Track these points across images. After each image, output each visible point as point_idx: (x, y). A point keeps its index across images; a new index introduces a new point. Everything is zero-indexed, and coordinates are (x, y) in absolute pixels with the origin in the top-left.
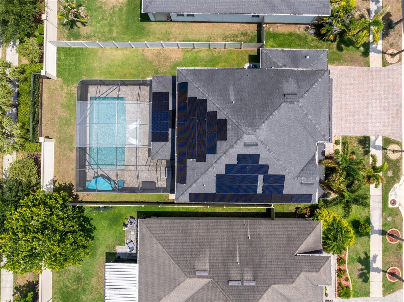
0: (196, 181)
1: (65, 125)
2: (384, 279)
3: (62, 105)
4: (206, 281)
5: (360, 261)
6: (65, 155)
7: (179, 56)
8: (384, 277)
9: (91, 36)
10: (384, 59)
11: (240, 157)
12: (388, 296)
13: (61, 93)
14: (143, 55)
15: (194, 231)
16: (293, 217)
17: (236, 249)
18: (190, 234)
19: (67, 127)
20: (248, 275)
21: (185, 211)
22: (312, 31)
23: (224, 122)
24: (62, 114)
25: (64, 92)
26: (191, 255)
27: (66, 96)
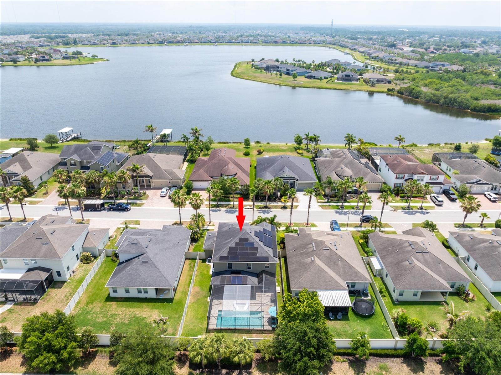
4: (315, 257)
11: (255, 236)
12: (317, 226)
18: (296, 269)
20: (311, 246)
22: (194, 244)
23: (241, 239)
26: (305, 265)
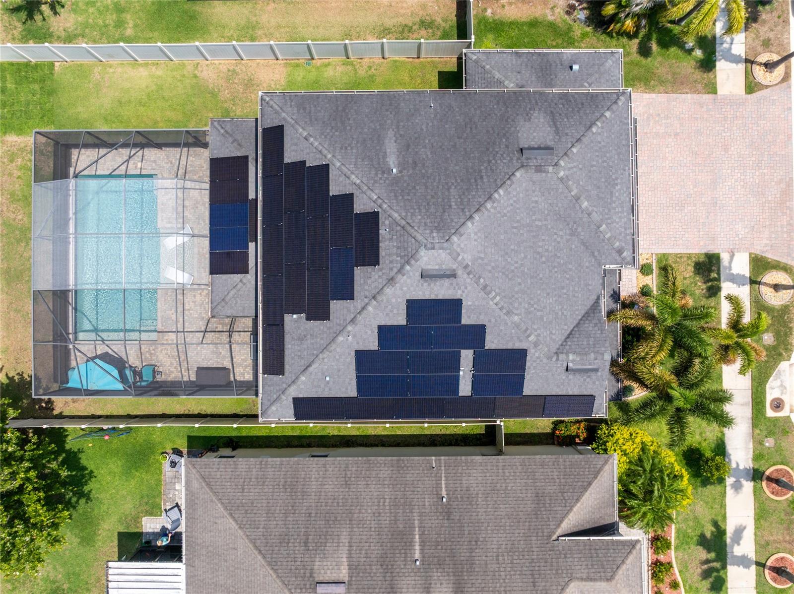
0: (306, 368)
1: (19, 241)
2: (760, 582)
3: (12, 194)
5: (703, 541)
6: (19, 311)
7: (277, 77)
8: (760, 578)
9: (76, 36)
10: (749, 74)
11: (412, 305)
13: (9, 167)
14: (195, 76)
15: (314, 486)
16: (547, 444)
17: (412, 527)
18: (304, 493)
19: (23, 244)
21: (297, 433)
22: (583, 15)
23: (372, 220)
24: (12, 216)
25: (17, 166)
26: (306, 543)
27: (19, 174)
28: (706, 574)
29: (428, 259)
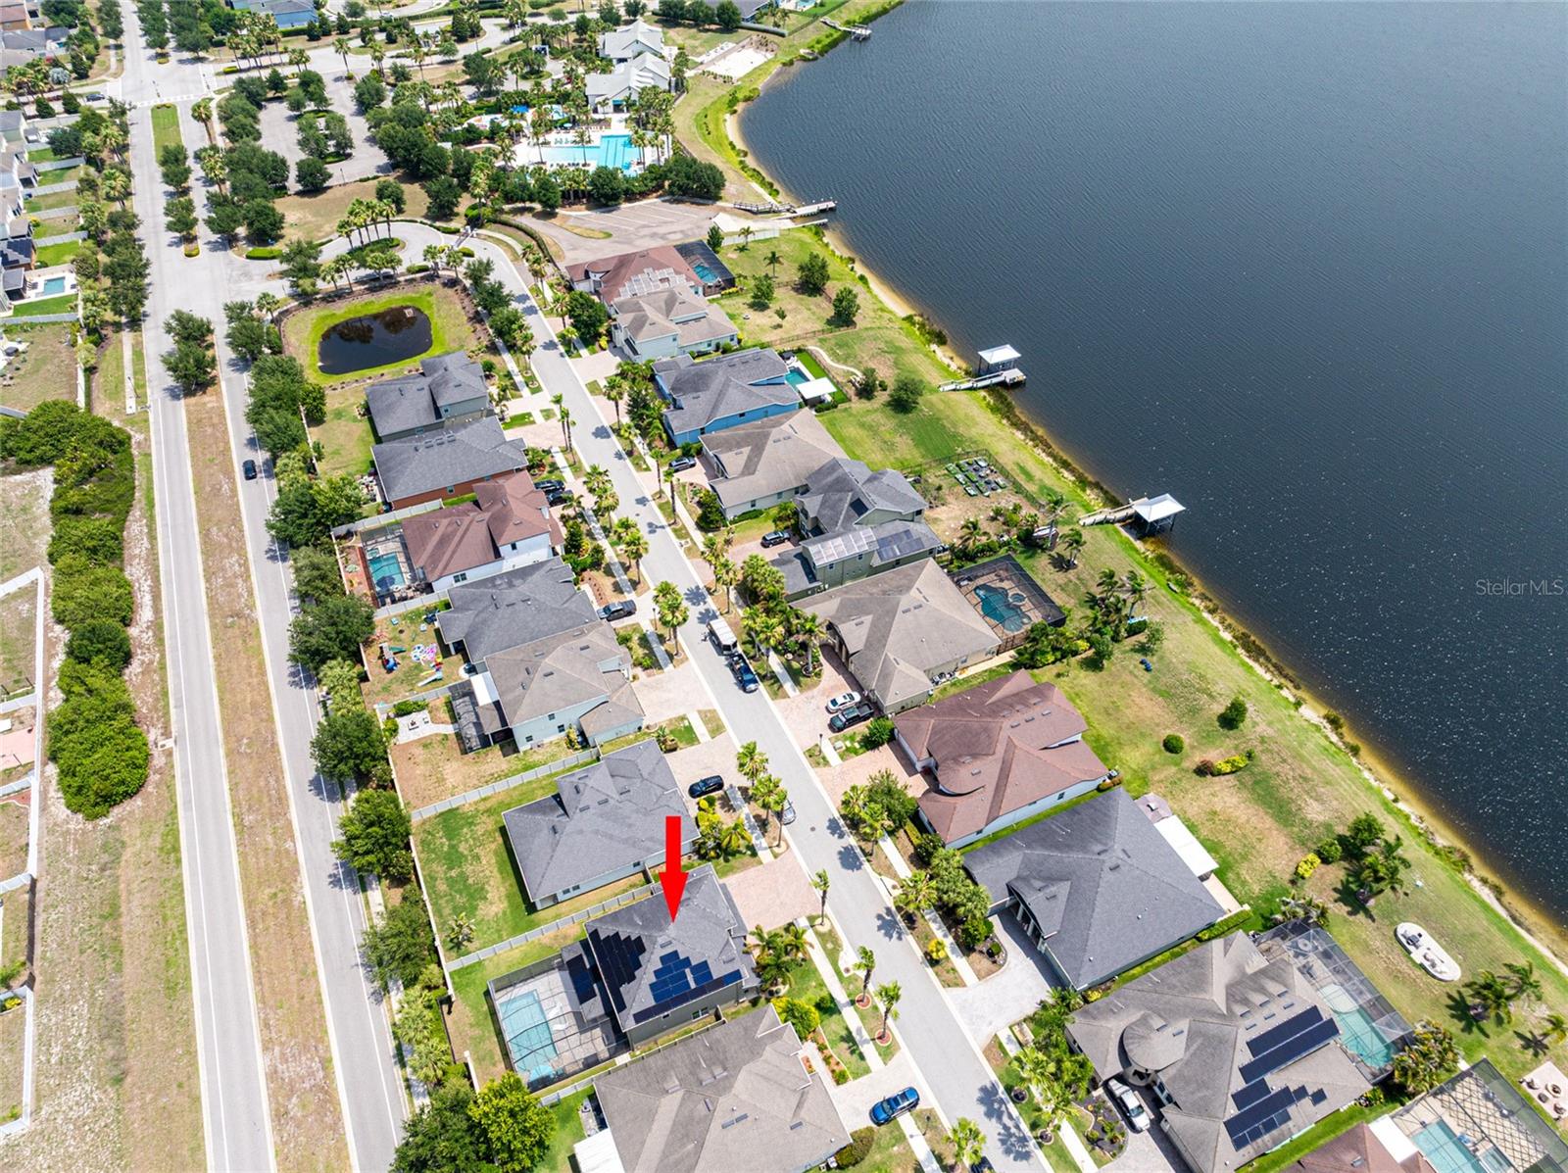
0: (634, 1002)
2: (877, 1047)
3: (470, 1024)
4: (681, 1093)
5: (843, 1039)
8: (875, 1045)
9: (481, 948)
10: (772, 852)
11: (663, 959)
14: (540, 944)
17: (699, 1059)
19: (482, 1044)
20: (718, 1071)
24: (473, 1033)
27: (472, 1014)
28: (852, 1052)
29: (661, 940)
